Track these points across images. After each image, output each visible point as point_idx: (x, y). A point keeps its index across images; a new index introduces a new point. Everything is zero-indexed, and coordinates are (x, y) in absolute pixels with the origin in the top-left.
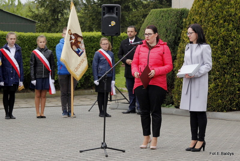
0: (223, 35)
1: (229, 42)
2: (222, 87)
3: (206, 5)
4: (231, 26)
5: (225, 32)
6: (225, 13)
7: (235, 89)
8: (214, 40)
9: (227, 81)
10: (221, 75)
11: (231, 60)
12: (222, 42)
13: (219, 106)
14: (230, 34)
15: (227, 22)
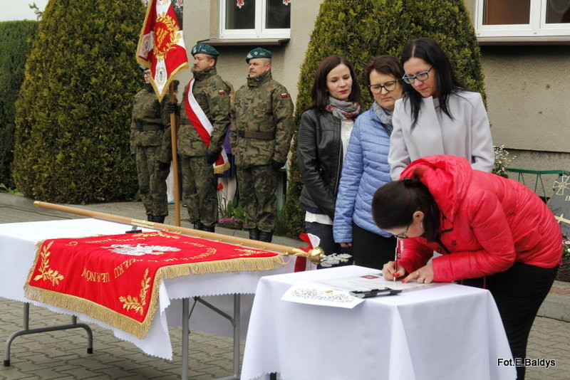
0: (79, 67)
1: (89, 79)
2: (76, 159)
3: (57, 12)
4: (96, 49)
5: (83, 61)
6: (87, 27)
7: (101, 163)
8: (64, 75)
9: (85, 149)
10: (75, 139)
11: (94, 111)
12: (77, 80)
13: (72, 194)
14: (93, 64)
15: (89, 44)
